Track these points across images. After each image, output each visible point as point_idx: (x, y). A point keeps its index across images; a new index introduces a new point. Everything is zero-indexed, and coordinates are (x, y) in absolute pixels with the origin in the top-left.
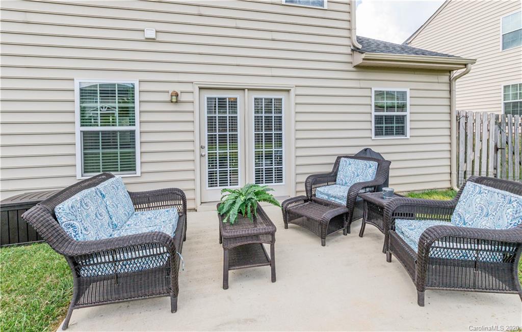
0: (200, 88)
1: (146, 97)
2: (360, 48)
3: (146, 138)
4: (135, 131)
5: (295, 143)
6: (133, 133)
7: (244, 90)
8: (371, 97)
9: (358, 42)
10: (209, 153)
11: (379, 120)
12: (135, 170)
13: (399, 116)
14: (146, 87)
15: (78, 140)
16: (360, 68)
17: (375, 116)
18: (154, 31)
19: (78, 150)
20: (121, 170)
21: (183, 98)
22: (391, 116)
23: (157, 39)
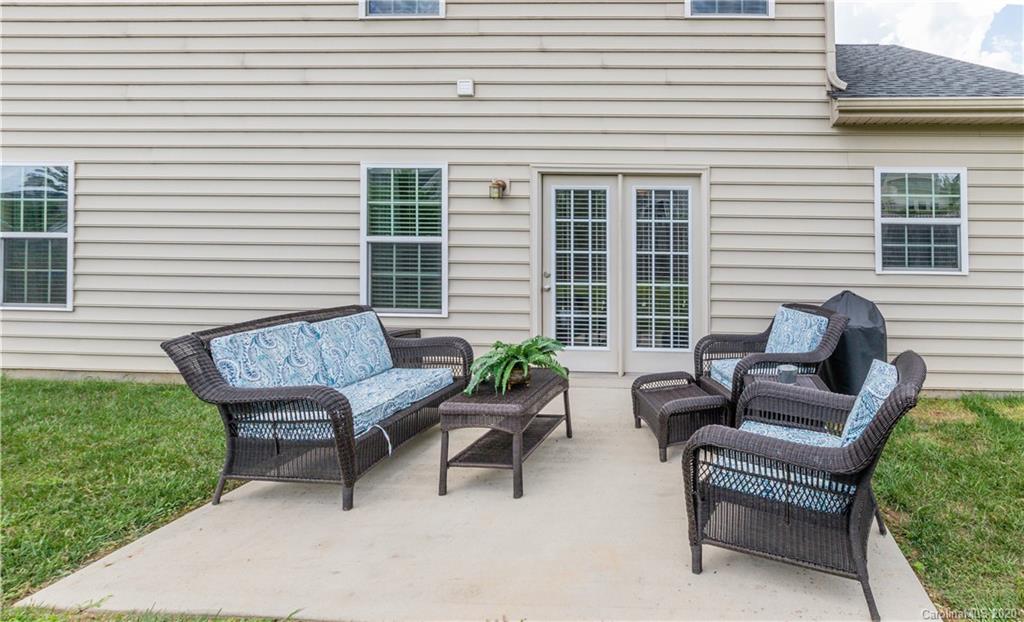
0: (543, 175)
1: (457, 190)
2: (844, 88)
3: (458, 256)
4: (440, 244)
5: (711, 274)
6: (438, 246)
7: (616, 175)
8: (873, 186)
9: (840, 77)
10: (557, 286)
11: (891, 233)
12: (440, 307)
13: (944, 226)
14: (457, 174)
15: (363, 255)
16: (847, 127)
17: (883, 225)
18: (471, 84)
19: (363, 271)
20: (422, 307)
21: (514, 190)
22: (923, 226)
23: (477, 96)
